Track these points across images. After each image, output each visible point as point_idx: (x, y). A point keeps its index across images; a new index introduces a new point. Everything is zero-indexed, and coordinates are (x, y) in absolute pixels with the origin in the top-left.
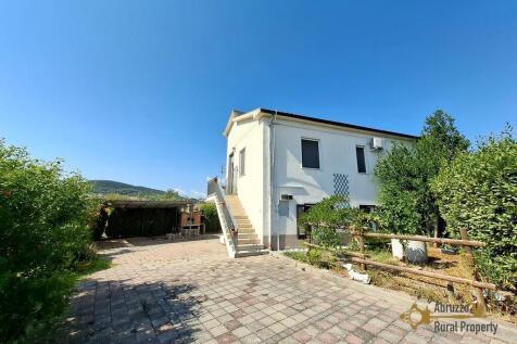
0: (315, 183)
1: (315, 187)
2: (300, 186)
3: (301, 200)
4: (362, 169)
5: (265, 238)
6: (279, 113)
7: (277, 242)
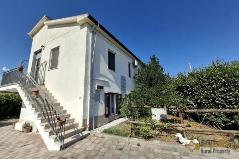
0: (113, 80)
1: (113, 82)
2: (106, 80)
3: (107, 90)
4: (130, 76)
5: (84, 121)
6: (101, 27)
7: (93, 122)
